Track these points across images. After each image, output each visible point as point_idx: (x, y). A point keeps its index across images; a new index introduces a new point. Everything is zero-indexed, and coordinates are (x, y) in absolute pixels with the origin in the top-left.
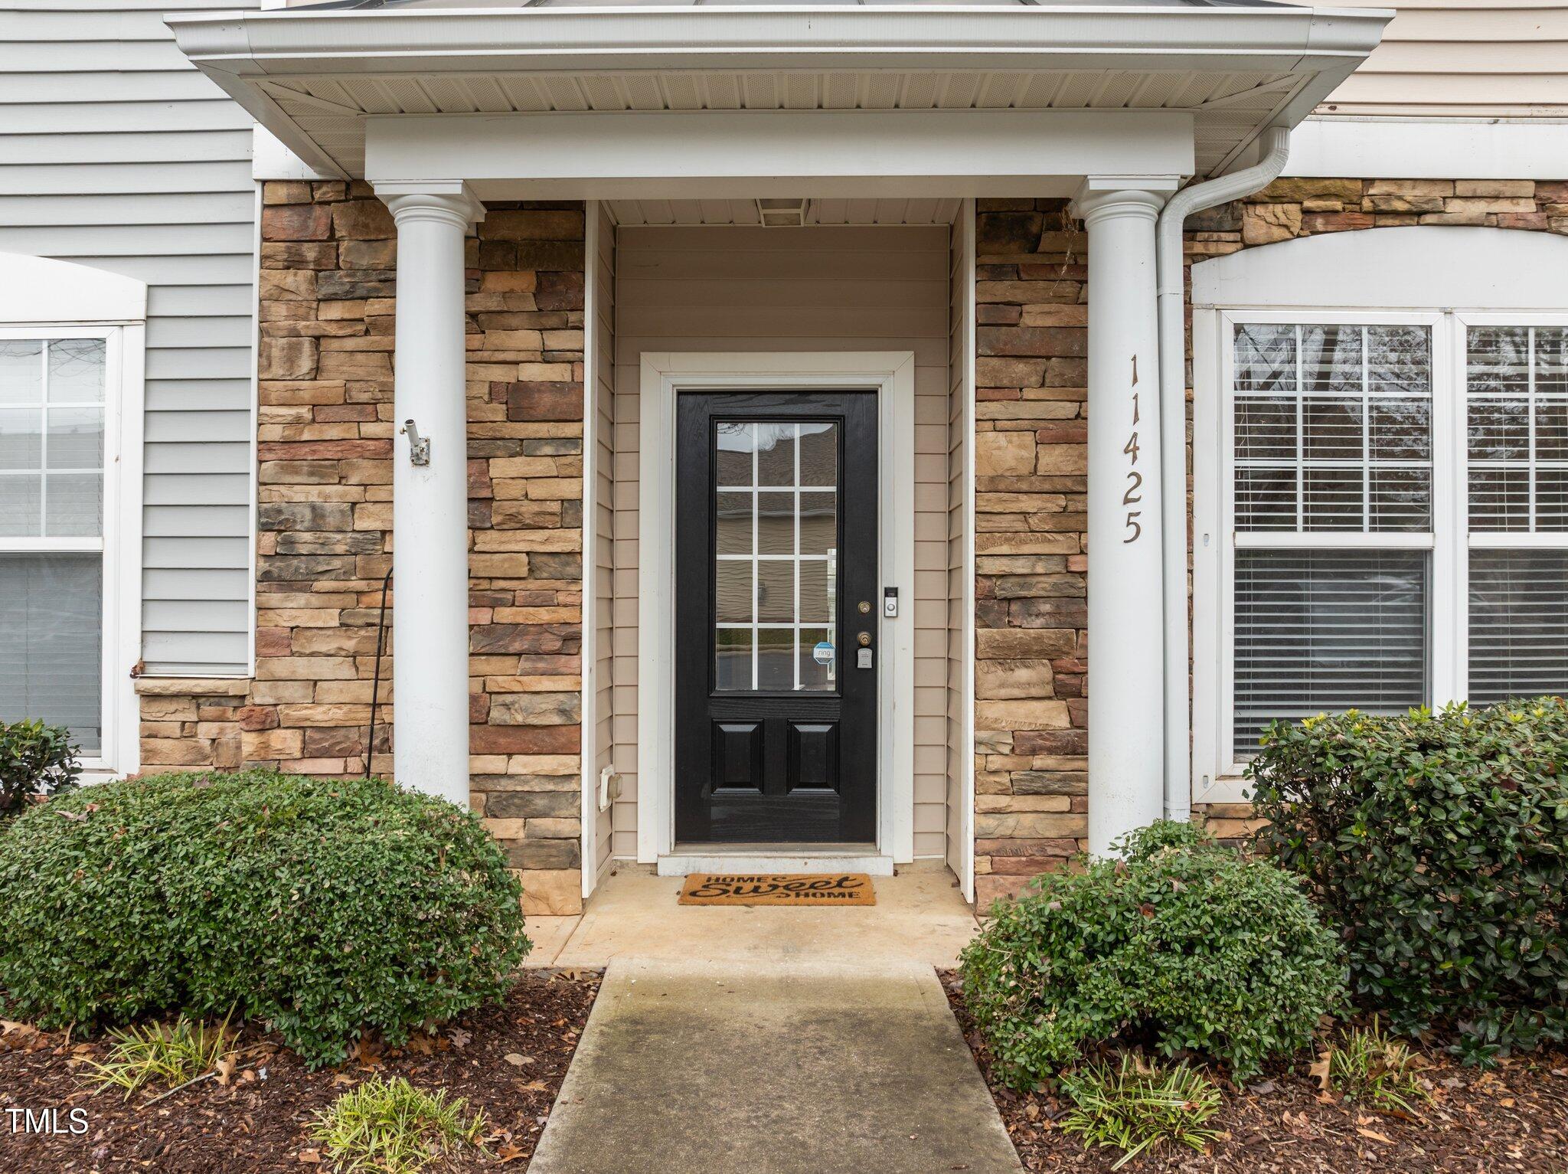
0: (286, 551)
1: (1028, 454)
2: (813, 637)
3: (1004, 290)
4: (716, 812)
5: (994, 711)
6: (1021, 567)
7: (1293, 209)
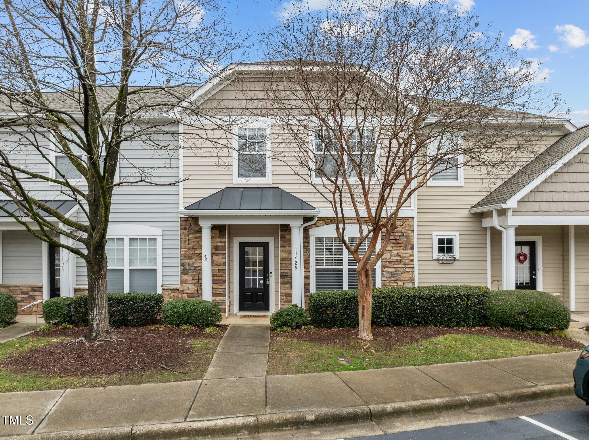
0: (185, 269)
1: (287, 255)
2: (260, 280)
3: (283, 233)
4: (245, 306)
5: (282, 291)
6: (286, 271)
7: (323, 221)
